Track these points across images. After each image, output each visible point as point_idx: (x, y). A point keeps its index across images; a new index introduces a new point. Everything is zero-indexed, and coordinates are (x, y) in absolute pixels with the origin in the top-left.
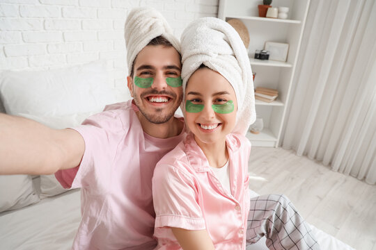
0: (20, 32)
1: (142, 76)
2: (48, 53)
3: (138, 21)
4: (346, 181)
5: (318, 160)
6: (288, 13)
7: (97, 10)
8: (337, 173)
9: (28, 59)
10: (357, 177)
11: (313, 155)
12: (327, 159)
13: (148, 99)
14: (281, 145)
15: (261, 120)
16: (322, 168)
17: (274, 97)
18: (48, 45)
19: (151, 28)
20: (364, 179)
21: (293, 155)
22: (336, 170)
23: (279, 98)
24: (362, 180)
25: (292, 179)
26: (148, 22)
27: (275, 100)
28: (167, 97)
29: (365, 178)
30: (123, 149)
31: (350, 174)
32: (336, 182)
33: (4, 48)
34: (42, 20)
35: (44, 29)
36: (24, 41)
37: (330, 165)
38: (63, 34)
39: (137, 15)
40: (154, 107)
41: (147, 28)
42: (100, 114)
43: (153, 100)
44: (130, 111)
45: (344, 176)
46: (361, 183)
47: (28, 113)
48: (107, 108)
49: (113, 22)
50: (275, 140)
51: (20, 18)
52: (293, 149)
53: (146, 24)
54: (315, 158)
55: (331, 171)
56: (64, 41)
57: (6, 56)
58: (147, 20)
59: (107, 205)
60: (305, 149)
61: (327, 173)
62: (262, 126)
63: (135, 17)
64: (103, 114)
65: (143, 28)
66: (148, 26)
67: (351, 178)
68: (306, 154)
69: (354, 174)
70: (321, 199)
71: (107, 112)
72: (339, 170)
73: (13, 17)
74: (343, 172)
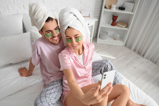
4: (148, 62)
5: (139, 53)
10: (153, 62)
14: (126, 45)
15: (119, 35)
16: (139, 56)
17: (125, 26)
21: (129, 50)
23: (127, 26)
24: (155, 63)
25: (126, 59)
27: (125, 27)
29: (156, 62)
31: (150, 60)
37: (143, 55)
46: (154, 64)
50: (123, 43)
52: (130, 48)
54: (138, 52)
55: (143, 58)
60: (135, 48)
61: (141, 59)
62: (119, 37)
67: (150, 62)
68: (135, 50)
70: (135, 68)
72: (146, 58)
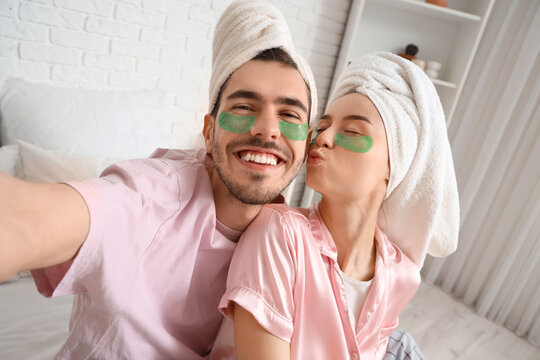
0: (47, 28)
1: (235, 111)
2: (83, 64)
3: (241, 18)
5: (457, 294)
6: (439, 72)
7: (167, 18)
8: (484, 319)
9: (51, 68)
11: (451, 286)
12: (471, 296)
13: (240, 155)
16: (461, 308)
18: (84, 54)
19: (263, 32)
20: (525, 336)
22: (484, 315)
24: (522, 337)
25: (415, 316)
26: (261, 21)
28: (276, 156)
29: (527, 333)
30: (168, 234)
31: (505, 325)
32: (482, 333)
33: (19, 44)
34: (84, 16)
35: (85, 29)
36: (51, 41)
37: (475, 305)
38: (111, 41)
39: (243, 8)
40: (249, 170)
41: (256, 31)
42: (145, 162)
43: (248, 157)
44: (200, 169)
45: (495, 326)
46: (521, 342)
47: (32, 143)
48: (160, 153)
49: (187, 39)
51: (52, 7)
53: (256, 24)
54: (453, 291)
55: (474, 316)
56: (110, 52)
57: (20, 57)
58: (259, 18)
59: (115, 330)
61: (469, 317)
63: (237, 10)
64: (150, 164)
65: (250, 29)
66: (260, 28)
67: (505, 331)
68: (439, 283)
69: (512, 325)
70: (457, 355)
71: (157, 161)
72: (487, 316)
73: (43, 3)
74: (494, 320)
